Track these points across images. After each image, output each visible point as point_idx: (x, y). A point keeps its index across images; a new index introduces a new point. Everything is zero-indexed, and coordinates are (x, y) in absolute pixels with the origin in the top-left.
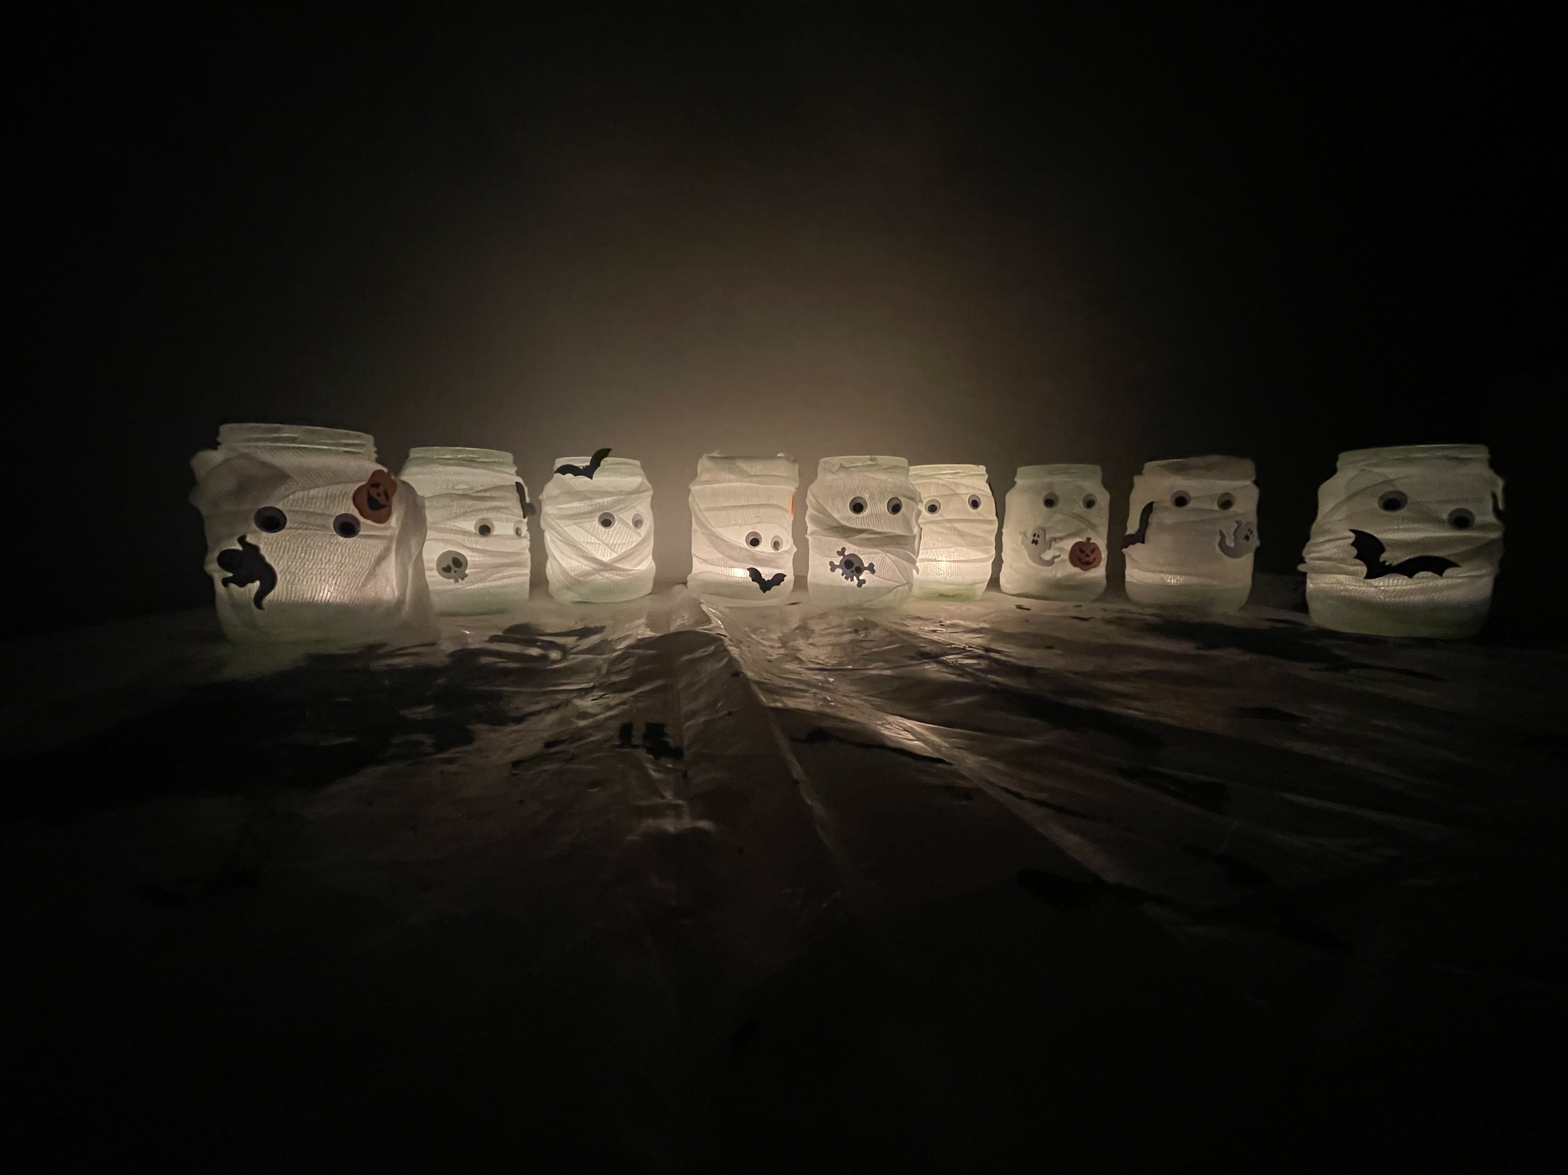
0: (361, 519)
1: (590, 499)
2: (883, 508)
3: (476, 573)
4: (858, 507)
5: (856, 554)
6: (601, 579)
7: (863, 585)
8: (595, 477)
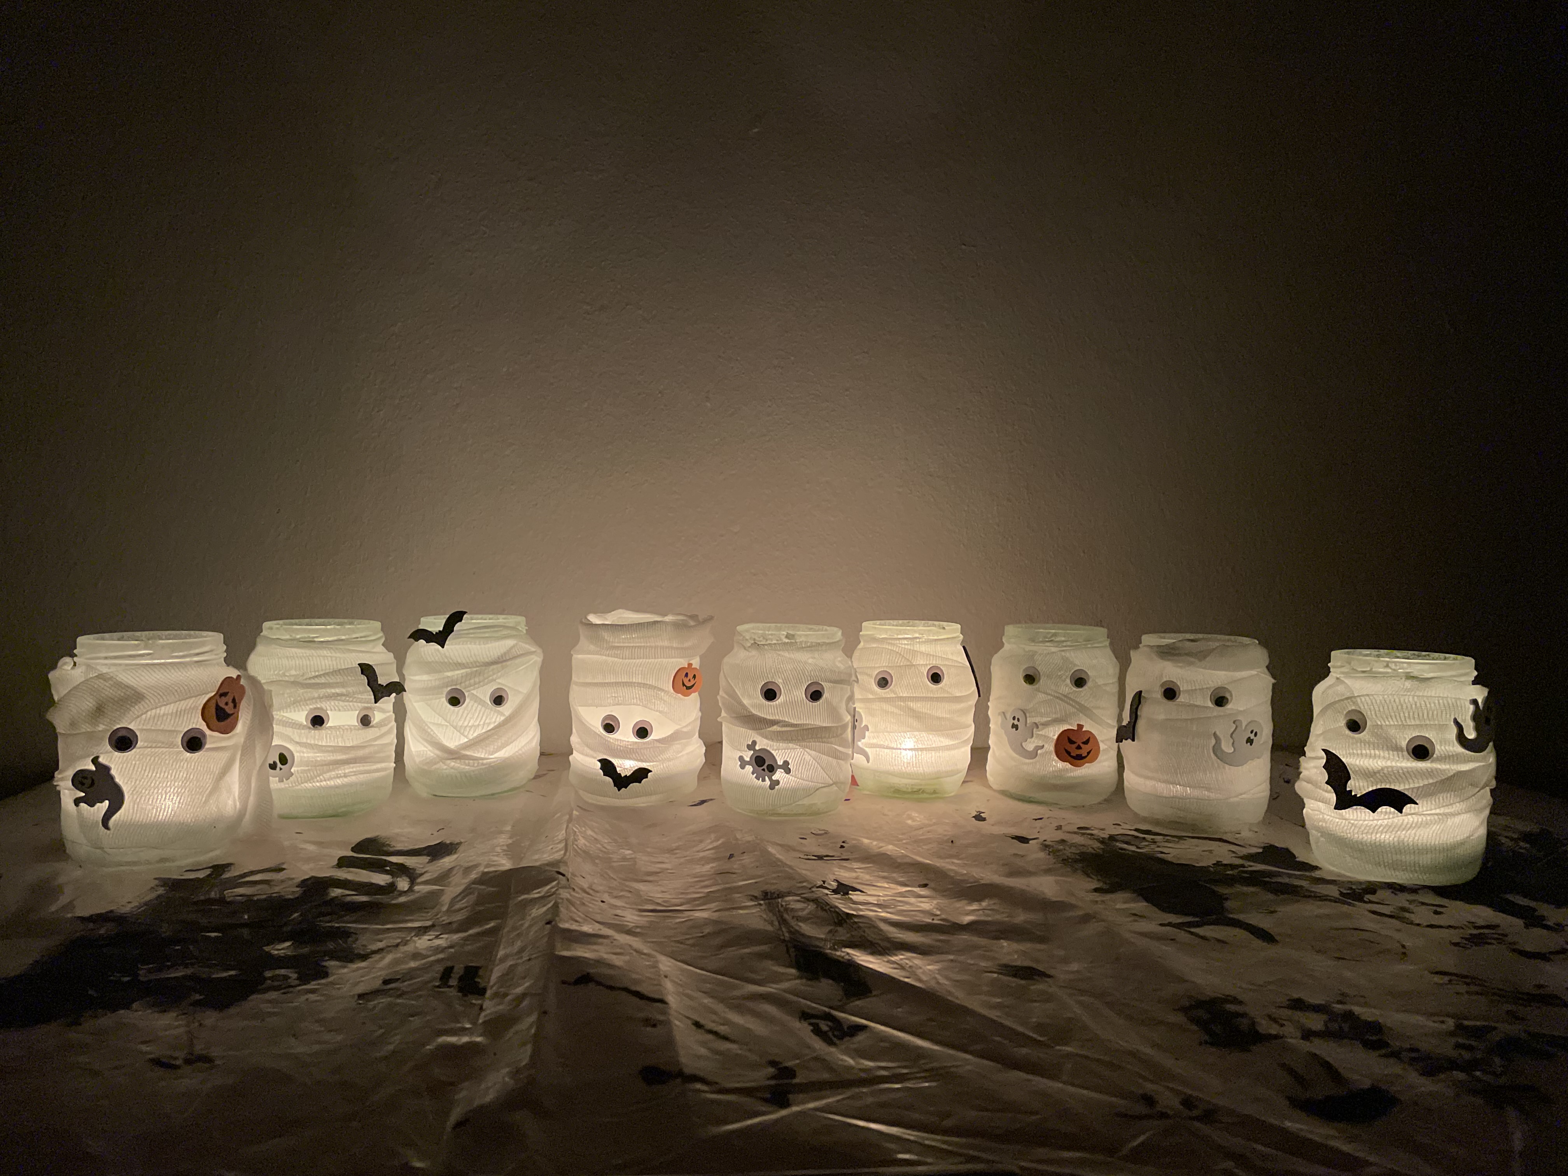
0: (208, 732)
1: (440, 672)
2: (800, 694)
3: (303, 772)
4: (770, 694)
5: (768, 749)
6: (446, 769)
7: (777, 787)
8: (448, 645)
